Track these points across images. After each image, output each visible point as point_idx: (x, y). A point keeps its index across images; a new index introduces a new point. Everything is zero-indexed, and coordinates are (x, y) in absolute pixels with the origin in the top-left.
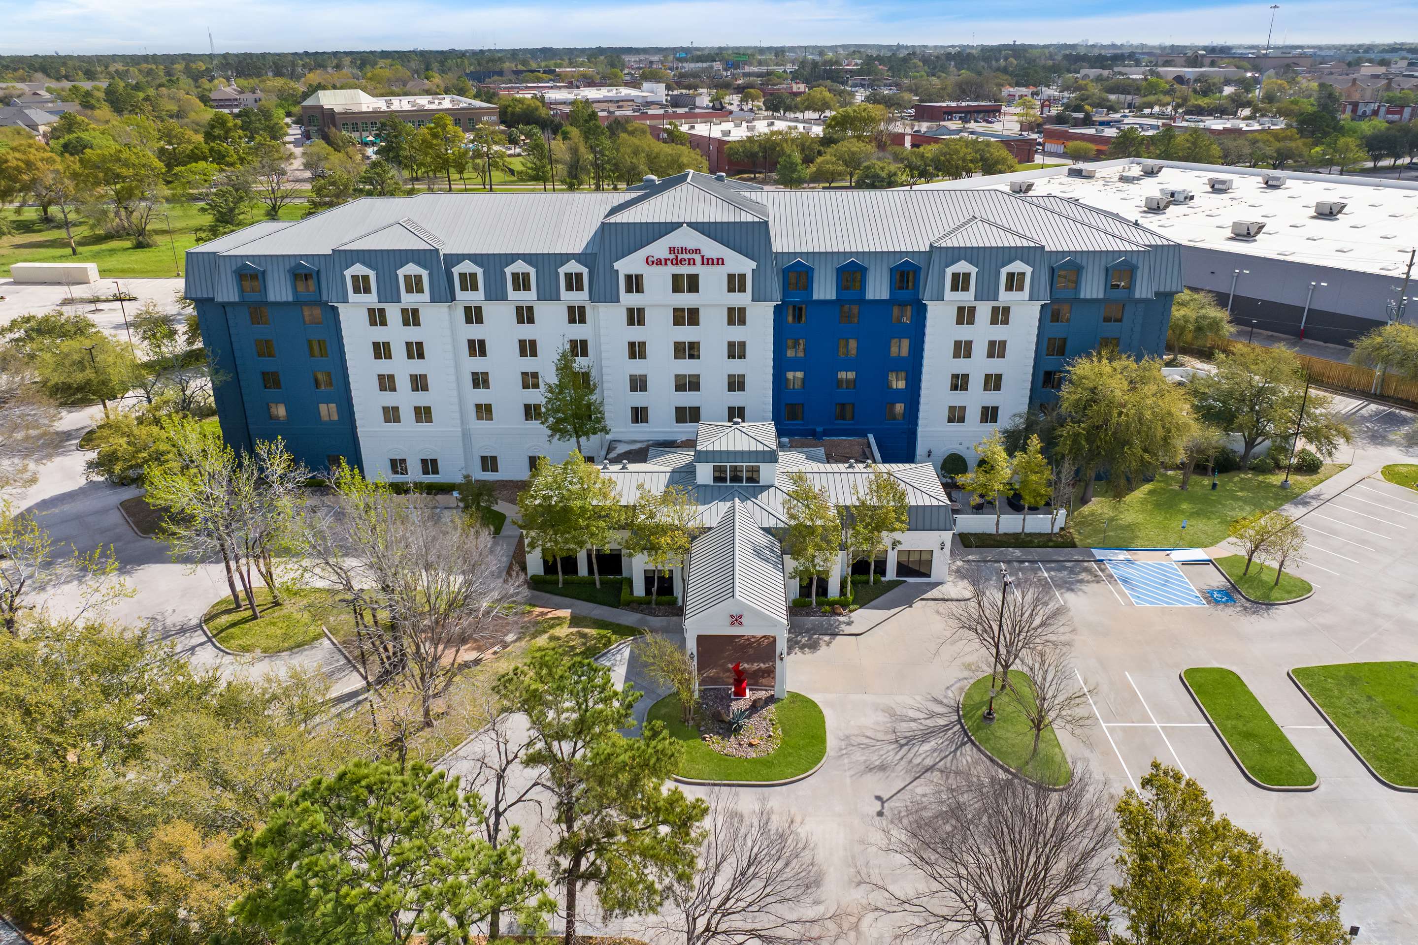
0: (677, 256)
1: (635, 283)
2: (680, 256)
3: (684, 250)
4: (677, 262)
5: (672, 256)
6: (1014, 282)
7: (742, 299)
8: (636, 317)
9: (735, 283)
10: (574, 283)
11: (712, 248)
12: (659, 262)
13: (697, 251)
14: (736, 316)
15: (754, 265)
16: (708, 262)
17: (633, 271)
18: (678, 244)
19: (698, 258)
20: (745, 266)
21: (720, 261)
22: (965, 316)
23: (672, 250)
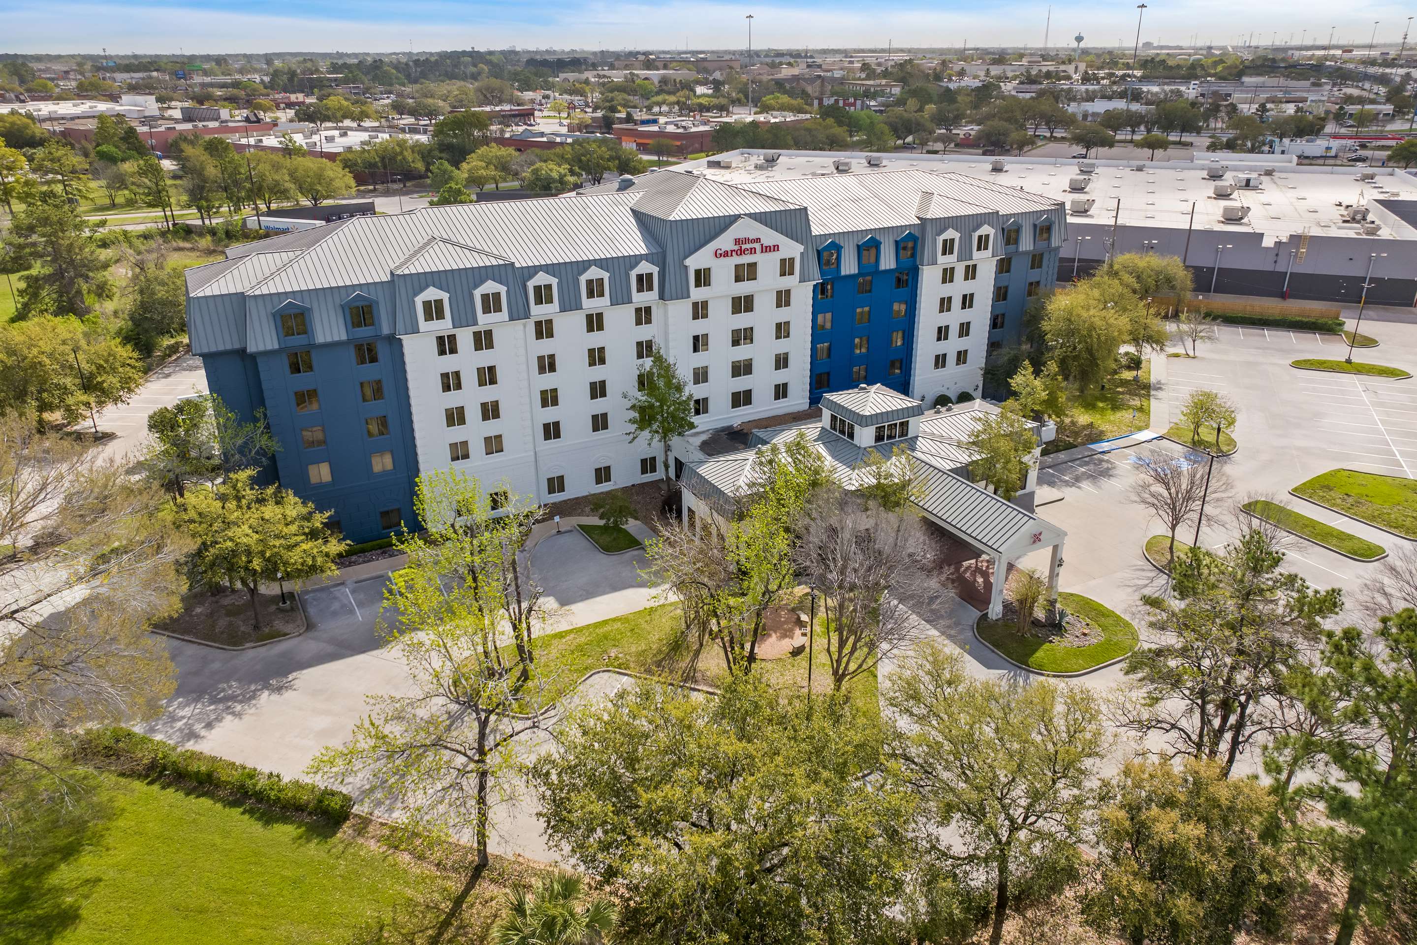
0: (742, 246)
1: (703, 278)
2: (744, 247)
3: (747, 240)
4: (741, 252)
5: (736, 248)
6: (983, 243)
7: (791, 282)
8: (700, 311)
9: (787, 267)
10: (644, 282)
11: (769, 236)
12: (726, 254)
13: (758, 240)
14: (783, 298)
15: (801, 248)
16: (766, 249)
17: (702, 266)
18: (741, 235)
19: (757, 246)
20: (792, 249)
21: (776, 248)
22: (948, 276)
23: (737, 241)
